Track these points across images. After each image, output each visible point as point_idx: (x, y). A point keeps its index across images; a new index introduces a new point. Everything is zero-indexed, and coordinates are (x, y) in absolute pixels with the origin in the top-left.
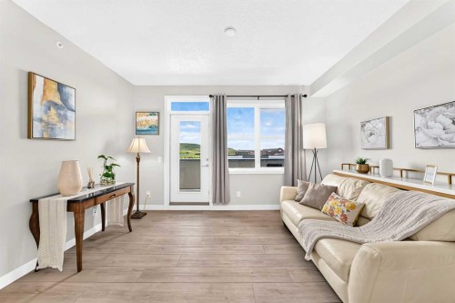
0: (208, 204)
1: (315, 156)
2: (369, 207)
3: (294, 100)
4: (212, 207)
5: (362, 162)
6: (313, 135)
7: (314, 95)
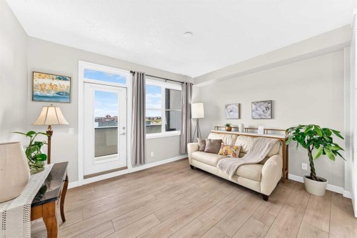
0: (126, 168)
1: (198, 123)
2: (244, 147)
3: (187, 86)
4: (131, 170)
5: (228, 125)
6: (197, 110)
7: (197, 85)
